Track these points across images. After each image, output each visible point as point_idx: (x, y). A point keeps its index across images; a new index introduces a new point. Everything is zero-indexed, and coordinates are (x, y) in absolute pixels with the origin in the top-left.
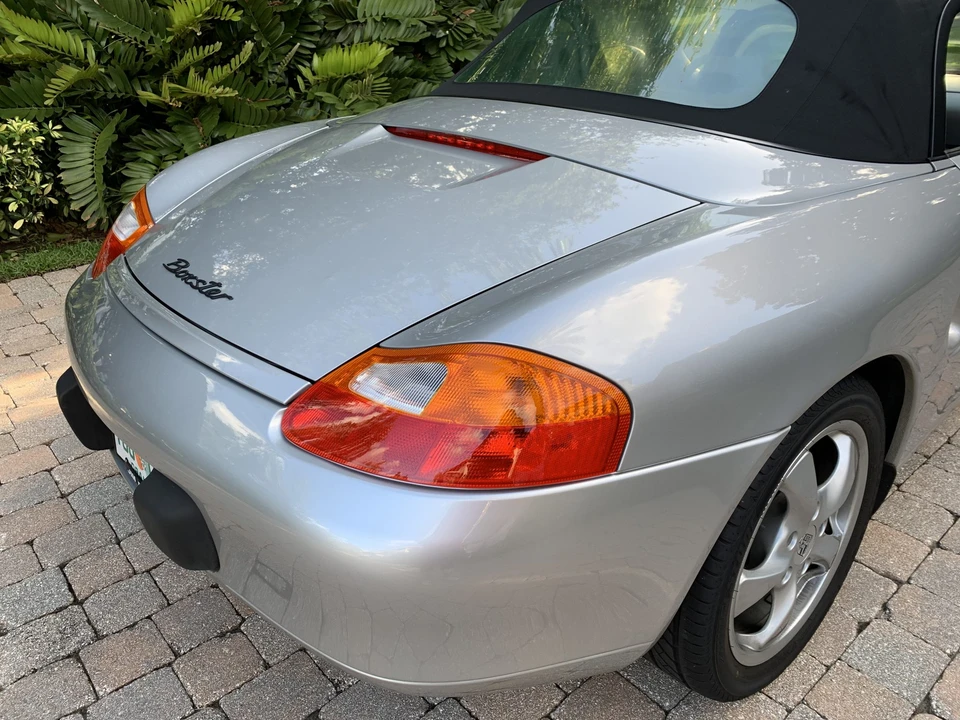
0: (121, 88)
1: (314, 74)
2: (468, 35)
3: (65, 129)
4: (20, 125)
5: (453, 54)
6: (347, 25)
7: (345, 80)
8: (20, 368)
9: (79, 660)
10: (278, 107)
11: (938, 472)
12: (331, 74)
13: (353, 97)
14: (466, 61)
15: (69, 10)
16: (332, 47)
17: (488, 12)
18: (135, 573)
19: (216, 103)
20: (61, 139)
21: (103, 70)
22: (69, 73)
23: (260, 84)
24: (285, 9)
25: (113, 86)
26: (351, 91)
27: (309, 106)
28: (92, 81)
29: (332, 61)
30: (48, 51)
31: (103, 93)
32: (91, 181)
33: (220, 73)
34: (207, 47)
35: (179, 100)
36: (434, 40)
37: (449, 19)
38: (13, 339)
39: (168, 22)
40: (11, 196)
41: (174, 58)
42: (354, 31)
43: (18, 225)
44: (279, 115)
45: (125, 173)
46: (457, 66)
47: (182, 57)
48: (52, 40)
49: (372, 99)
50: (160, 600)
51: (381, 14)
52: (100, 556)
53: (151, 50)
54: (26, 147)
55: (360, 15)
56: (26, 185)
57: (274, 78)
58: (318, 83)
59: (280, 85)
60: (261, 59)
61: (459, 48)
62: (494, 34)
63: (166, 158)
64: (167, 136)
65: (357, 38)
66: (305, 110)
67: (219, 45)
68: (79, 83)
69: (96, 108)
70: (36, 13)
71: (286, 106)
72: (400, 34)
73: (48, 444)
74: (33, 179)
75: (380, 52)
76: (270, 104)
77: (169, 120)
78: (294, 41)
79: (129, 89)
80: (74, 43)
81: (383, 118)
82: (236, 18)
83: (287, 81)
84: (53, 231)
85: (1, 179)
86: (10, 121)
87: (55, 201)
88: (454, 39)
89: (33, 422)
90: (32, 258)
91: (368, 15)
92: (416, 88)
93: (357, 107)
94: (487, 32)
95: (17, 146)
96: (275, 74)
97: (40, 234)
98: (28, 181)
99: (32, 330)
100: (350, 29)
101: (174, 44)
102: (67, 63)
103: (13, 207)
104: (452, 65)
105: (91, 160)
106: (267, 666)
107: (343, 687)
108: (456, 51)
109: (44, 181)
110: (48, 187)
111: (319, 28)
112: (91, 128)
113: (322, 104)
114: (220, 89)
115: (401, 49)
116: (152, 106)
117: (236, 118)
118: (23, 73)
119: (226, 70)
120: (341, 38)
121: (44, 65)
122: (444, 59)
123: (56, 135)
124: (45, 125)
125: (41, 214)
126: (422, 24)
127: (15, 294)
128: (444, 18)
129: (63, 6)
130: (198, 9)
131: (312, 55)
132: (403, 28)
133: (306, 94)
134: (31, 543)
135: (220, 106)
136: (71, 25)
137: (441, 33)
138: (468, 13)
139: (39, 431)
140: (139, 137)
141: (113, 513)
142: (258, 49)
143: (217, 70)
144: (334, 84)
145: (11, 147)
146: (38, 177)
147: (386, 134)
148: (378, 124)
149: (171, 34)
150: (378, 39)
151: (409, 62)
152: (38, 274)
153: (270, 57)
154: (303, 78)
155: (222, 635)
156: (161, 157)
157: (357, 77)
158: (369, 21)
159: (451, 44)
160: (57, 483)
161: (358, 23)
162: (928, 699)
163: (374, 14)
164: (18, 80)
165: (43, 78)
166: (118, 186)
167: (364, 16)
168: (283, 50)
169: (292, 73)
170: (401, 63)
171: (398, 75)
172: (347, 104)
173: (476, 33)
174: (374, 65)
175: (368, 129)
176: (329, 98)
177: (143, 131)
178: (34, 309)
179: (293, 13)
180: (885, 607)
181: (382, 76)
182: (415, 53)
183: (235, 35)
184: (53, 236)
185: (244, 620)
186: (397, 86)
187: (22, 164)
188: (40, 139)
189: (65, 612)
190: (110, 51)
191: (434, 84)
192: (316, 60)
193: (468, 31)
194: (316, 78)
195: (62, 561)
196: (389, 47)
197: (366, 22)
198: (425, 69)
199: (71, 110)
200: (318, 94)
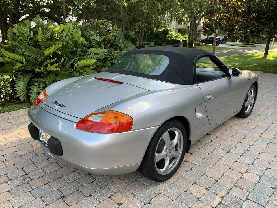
0: (31, 68)
1: (78, 65)
2: (115, 57)
3: (17, 77)
4: (6, 77)
5: (111, 61)
6: (86, 54)
7: (85, 67)
8: (6, 132)
9: (28, 184)
10: (69, 73)
11: (208, 146)
12: (82, 66)
13: (87, 71)
14: (114, 63)
15: (19, 50)
16: (82, 59)
17: (120, 52)
18: (38, 169)
19: (54, 72)
20: (15, 80)
21: (27, 64)
22: (19, 65)
23: (65, 68)
24: (71, 51)
25: (29, 68)
26: (87, 69)
27: (77, 73)
28: (24, 67)
29: (83, 62)
30: (13, 60)
31: (26, 69)
32: (23, 90)
33: (55, 65)
34: (53, 59)
35: (46, 71)
36: (107, 58)
37: (110, 53)
38: (3, 126)
39: (44, 54)
40: (2, 93)
41: (44, 61)
42: (88, 56)
43: (3, 100)
44: (69, 75)
45: (31, 88)
46: (112, 64)
47: (46, 61)
48: (15, 57)
49: (92, 71)
50: (45, 173)
51: (94, 52)
52: (30, 166)
53: (39, 60)
54: (7, 82)
55: (89, 52)
56: (6, 90)
57: (68, 66)
58: (79, 67)
59: (70, 68)
60: (65, 62)
61: (113, 60)
62: (121, 57)
63: (41, 84)
64: (41, 80)
65: (88, 57)
66: (75, 74)
67: (56, 59)
68: (21, 67)
69: (24, 73)
70: (12, 51)
71: (71, 73)
72: (99, 57)
73: (16, 147)
74: (8, 89)
75: (94, 61)
76: (67, 72)
77: (42, 76)
78: (73, 58)
79: (33, 68)
80: (20, 58)
81: (94, 76)
82: (60, 53)
83: (71, 67)
84: (10, 102)
85: (0, 89)
86: (4, 76)
87: (12, 95)
88: (111, 58)
89: (11, 142)
90: (5, 108)
91: (91, 52)
92: (103, 69)
93: (88, 73)
94: (119, 57)
95: (5, 82)
96: (68, 65)
97: (7, 103)
98: (7, 90)
99: (7, 124)
100: (87, 55)
101: (45, 59)
102: (18, 62)
103: (2, 96)
104: (111, 64)
105: (23, 85)
106: (68, 183)
107: (84, 186)
108: (112, 61)
109: (10, 90)
110: (11, 91)
111: (79, 55)
112: (23, 77)
113: (80, 72)
114: (56, 69)
115: (99, 60)
116: (38, 72)
117: (59, 75)
118: (7, 65)
119: (57, 65)
120: (84, 57)
121: (13, 63)
122: (109, 63)
123: (14, 79)
124: (12, 77)
125: (8, 98)
126: (104, 55)
127: (2, 116)
128: (109, 53)
129: (18, 49)
130: (51, 51)
131: (77, 61)
132: (99, 55)
133: (76, 70)
134: (14, 165)
135: (55, 73)
136: (19, 54)
137: (108, 57)
138: (115, 52)
139: (13, 144)
140: (34, 80)
141: (32, 159)
142: (65, 60)
143: (55, 64)
144: (83, 68)
145: (3, 82)
146: (9, 89)
147: (95, 79)
148: (93, 77)
149: (44, 56)
150: (93, 58)
151: (101, 63)
152: (7, 112)
153: (68, 62)
154: (75, 66)
155: (58, 179)
156: (39, 84)
157: (88, 66)
158: (91, 54)
159: (111, 59)
160: (19, 154)
161: (89, 54)
162: (196, 182)
163: (92, 52)
164: (6, 66)
165: (12, 66)
166: (29, 91)
167: (90, 52)
168: (70, 60)
169: (72, 65)
170: (99, 63)
171: (98, 66)
172: (86, 72)
173: (117, 57)
174: (92, 64)
175: (91, 78)
176: (81, 71)
177: (35, 78)
178: (7, 120)
179: (73, 52)
180: (192, 169)
181: (94, 66)
182: (102, 61)
183: (59, 56)
184: (10, 103)
185: (63, 176)
186: (98, 69)
187: (6, 86)
188: (11, 80)
189: (24, 176)
190: (28, 60)
191: (107, 68)
192: (78, 62)
193: (115, 56)
194: (78, 66)
195: (22, 167)
196: (96, 60)
197: (90, 54)
198: (104, 65)
199: (19, 73)
200: (79, 70)
